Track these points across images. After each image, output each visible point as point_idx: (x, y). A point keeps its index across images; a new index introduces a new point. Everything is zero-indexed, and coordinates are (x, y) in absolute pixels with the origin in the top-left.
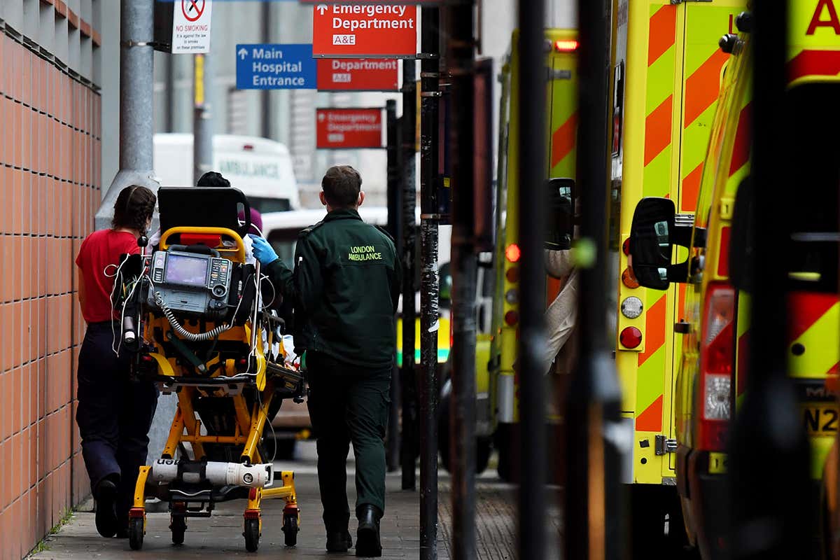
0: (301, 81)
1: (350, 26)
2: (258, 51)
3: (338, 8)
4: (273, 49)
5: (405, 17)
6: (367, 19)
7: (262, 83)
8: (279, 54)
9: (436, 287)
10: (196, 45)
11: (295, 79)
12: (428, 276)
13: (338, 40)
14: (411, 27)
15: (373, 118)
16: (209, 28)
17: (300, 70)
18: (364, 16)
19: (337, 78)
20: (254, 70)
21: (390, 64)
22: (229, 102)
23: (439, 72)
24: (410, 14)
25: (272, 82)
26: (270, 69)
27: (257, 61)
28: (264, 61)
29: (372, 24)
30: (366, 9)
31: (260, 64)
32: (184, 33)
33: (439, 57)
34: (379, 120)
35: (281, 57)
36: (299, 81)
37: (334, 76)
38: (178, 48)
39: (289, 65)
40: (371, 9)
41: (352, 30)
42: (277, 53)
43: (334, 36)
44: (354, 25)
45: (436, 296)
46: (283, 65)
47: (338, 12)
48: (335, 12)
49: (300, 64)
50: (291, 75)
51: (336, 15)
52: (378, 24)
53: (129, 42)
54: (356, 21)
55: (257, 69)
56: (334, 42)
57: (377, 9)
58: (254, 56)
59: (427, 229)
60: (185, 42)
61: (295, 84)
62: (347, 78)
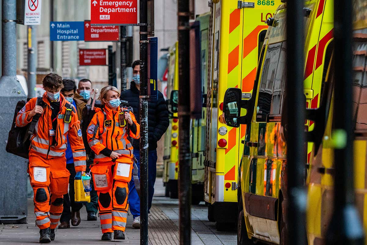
0: (78, 37)
1: (108, 11)
2: (59, 25)
3: (102, 3)
4: (66, 24)
5: (132, 7)
6: (115, 8)
7: (61, 38)
8: (68, 26)
9: (147, 129)
10: (34, 21)
11: (75, 36)
12: (143, 124)
13: (102, 17)
14: (135, 11)
15: (103, 53)
16: (40, 14)
17: (77, 32)
18: (113, 7)
19: (93, 36)
20: (58, 32)
21: (115, 30)
22: (38, 47)
23: (147, 32)
24: (134, 5)
25: (65, 37)
26: (65, 32)
27: (59, 29)
28: (62, 29)
29: (117, 10)
30: (114, 3)
31: (60, 30)
32: (29, 16)
33: (148, 25)
34: (105, 54)
35: (69, 27)
36: (77, 38)
37: (92, 35)
38: (27, 23)
39: (72, 31)
40: (117, 3)
41: (108, 13)
42: (67, 25)
43: (100, 15)
44: (109, 10)
45: (147, 132)
46: (70, 30)
47: (102, 5)
48: (100, 5)
49: (77, 30)
50: (74, 35)
51: (101, 6)
52: (120, 10)
53: (5, 20)
54: (110, 9)
55: (59, 32)
56: (100, 18)
57: (119, 3)
58: (58, 27)
59: (143, 102)
60: (30, 20)
61: (75, 38)
62: (97, 36)
